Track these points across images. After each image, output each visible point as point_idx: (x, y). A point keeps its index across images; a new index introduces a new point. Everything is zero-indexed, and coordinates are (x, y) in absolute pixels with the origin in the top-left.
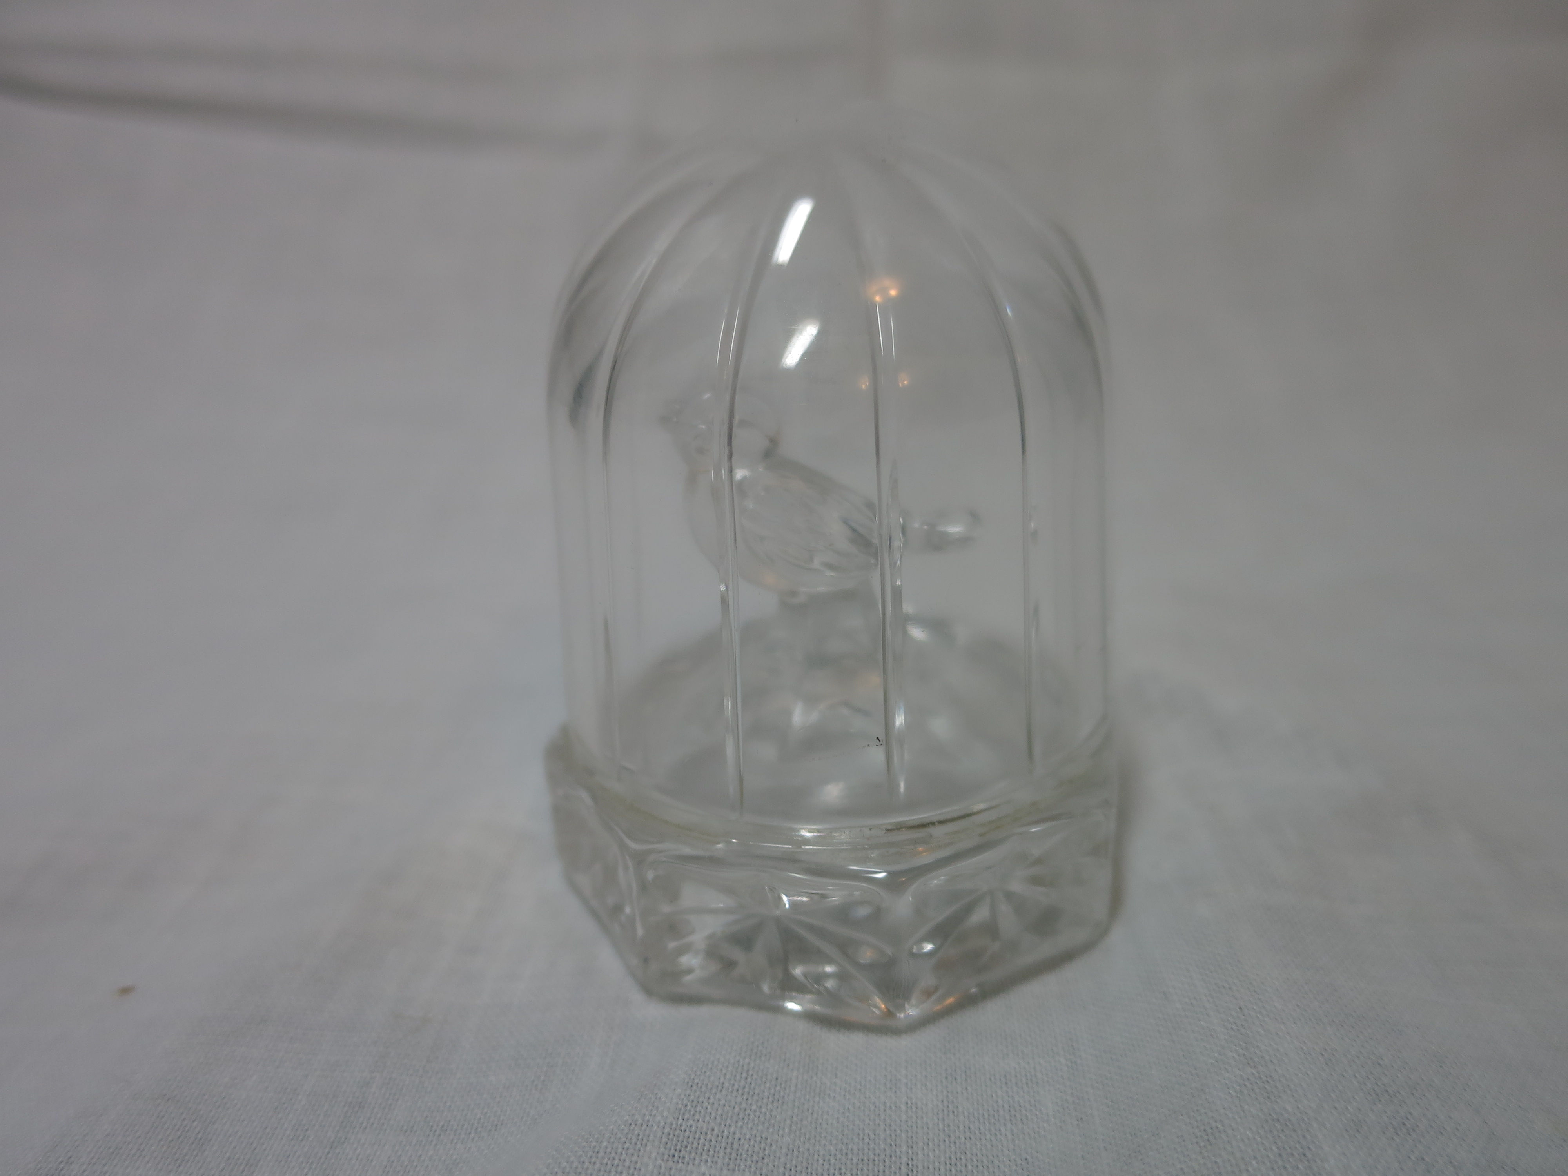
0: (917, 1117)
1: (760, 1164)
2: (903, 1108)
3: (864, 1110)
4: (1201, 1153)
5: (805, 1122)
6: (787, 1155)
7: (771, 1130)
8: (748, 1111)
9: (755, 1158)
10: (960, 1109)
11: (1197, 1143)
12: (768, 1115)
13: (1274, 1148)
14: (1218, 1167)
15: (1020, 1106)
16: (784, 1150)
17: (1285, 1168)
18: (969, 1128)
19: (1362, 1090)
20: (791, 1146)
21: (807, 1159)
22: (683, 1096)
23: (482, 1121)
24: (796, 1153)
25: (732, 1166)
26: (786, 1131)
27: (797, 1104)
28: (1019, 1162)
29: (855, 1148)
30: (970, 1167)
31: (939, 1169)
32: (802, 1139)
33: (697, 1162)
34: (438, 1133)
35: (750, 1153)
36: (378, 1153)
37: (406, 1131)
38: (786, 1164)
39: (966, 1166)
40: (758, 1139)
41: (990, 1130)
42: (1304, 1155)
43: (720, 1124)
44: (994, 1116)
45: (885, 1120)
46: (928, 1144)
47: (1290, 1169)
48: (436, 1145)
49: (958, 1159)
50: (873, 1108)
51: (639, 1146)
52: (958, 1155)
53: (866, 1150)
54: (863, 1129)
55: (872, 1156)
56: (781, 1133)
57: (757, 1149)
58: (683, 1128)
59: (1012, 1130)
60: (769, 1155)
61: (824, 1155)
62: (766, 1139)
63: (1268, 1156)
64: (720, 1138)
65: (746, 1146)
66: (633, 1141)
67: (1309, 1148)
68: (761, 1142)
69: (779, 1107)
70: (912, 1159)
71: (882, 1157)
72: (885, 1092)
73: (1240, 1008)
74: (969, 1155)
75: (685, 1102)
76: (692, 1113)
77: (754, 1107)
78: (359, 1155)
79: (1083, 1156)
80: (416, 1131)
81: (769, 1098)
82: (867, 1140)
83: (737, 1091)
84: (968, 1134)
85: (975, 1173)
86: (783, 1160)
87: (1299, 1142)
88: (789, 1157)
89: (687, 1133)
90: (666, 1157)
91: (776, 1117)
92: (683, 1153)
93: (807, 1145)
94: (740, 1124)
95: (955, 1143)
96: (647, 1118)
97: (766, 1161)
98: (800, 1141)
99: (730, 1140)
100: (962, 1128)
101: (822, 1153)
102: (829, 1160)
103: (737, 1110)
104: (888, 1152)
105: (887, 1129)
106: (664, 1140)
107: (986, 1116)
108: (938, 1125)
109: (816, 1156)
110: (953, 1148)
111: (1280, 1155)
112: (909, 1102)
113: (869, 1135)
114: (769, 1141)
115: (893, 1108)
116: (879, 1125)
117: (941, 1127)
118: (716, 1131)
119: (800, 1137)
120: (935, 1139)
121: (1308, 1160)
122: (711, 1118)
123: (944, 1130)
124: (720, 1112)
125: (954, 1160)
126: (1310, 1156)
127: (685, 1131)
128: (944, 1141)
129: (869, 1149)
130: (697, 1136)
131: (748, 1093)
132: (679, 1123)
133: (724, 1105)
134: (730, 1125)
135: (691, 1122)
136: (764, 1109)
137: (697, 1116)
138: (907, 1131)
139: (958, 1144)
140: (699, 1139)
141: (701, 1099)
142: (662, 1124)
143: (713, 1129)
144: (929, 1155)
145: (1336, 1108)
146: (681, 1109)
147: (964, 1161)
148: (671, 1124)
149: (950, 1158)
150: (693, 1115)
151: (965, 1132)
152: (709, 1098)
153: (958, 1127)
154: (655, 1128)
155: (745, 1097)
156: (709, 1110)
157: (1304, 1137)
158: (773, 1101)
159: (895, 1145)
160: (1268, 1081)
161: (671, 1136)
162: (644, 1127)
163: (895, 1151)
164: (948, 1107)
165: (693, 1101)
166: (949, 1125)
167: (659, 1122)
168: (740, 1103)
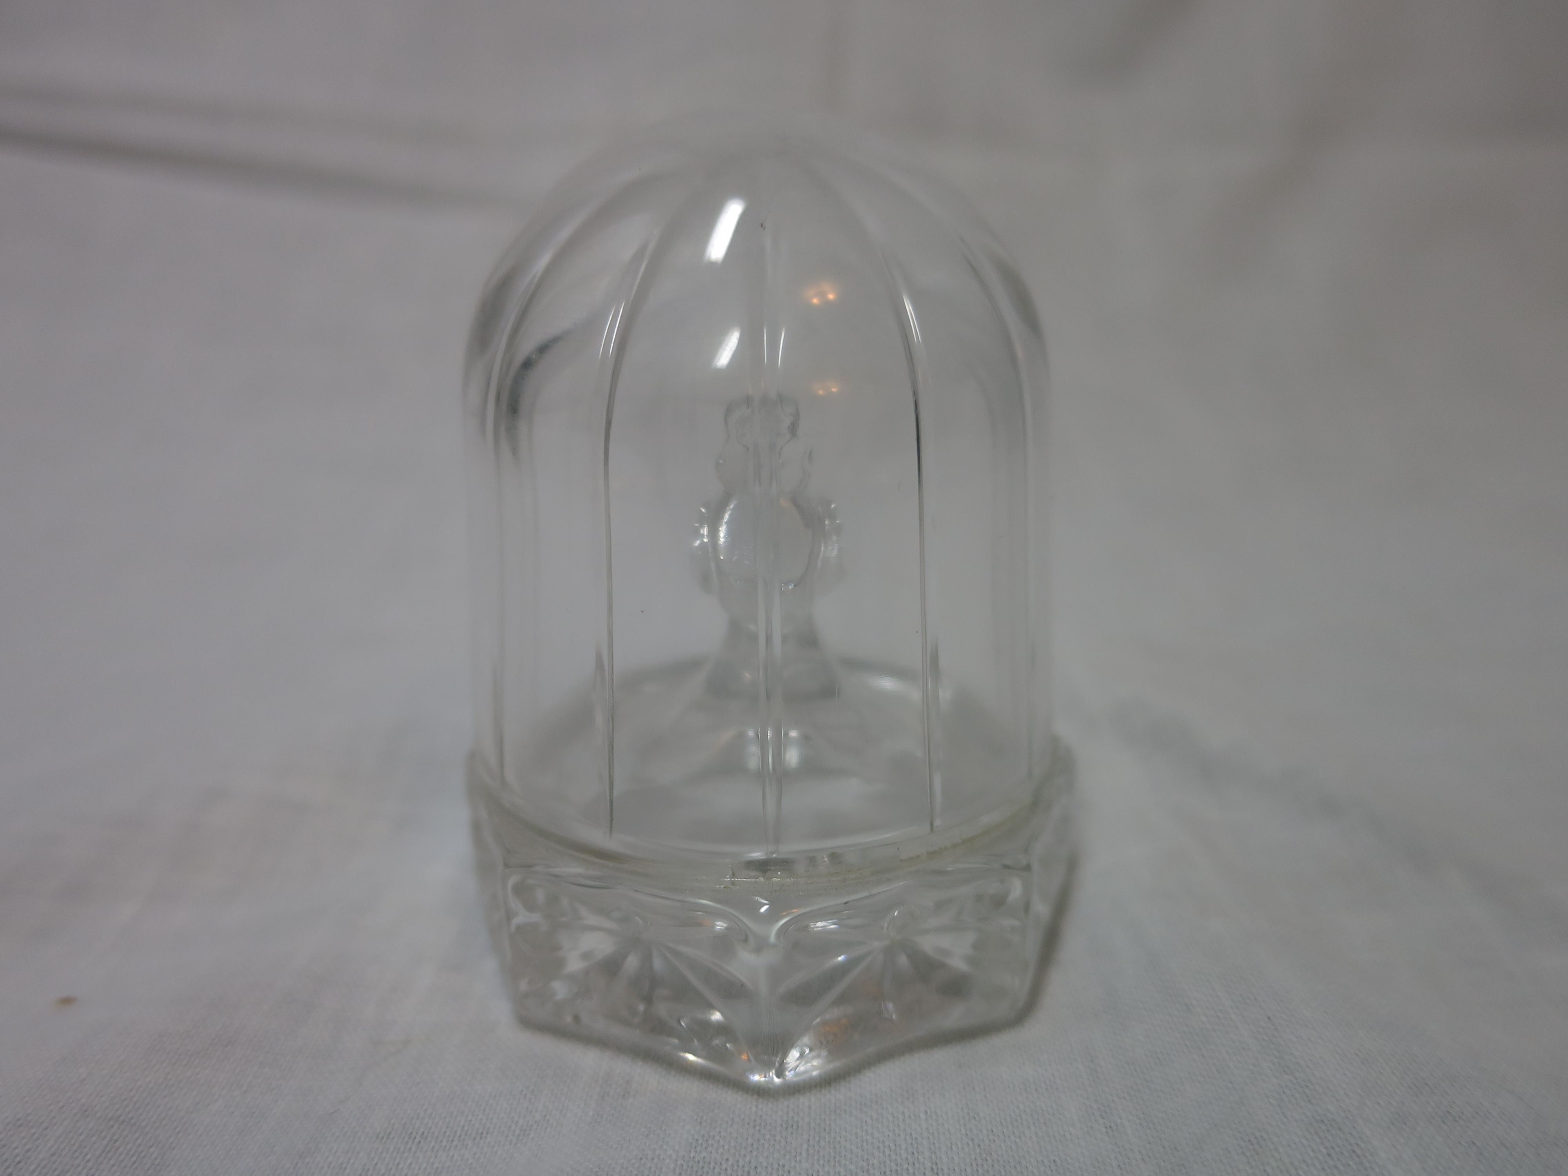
0: (938, 1124)
2: (923, 1116)
3: (882, 1122)
4: (1248, 1163)
5: (822, 1143)
7: (788, 1157)
8: (762, 1141)
10: (982, 1115)
11: (1243, 1153)
12: (783, 1142)
13: (1322, 1149)
15: (1043, 1110)
17: (1336, 1167)
18: (992, 1131)
19: (1402, 1084)
22: (692, 1132)
23: (466, 1128)
26: (804, 1155)
27: (812, 1125)
29: (876, 1161)
30: (997, 1167)
31: (966, 1170)
34: (417, 1140)
36: (352, 1161)
37: (382, 1138)
39: (993, 1166)
40: (776, 1166)
41: (1013, 1133)
42: (1354, 1152)
43: (735, 1155)
44: (1016, 1120)
45: (905, 1129)
46: (952, 1148)
47: (1341, 1168)
48: (415, 1152)
50: (891, 1119)
52: (984, 1156)
53: (888, 1162)
54: (883, 1141)
55: (894, 1167)
59: (1036, 1133)
62: (784, 1166)
63: (1317, 1158)
64: (736, 1168)
67: (1357, 1145)
68: (778, 1170)
71: (905, 1166)
72: (903, 1102)
73: (1269, 1018)
74: (995, 1156)
75: (696, 1137)
76: (704, 1146)
77: (768, 1137)
78: (331, 1163)
80: (393, 1138)
82: (887, 1152)
83: (748, 1124)
84: (992, 1137)
85: (1003, 1173)
87: (1346, 1140)
89: (701, 1164)
91: (791, 1143)
94: (755, 1153)
95: (979, 1146)
96: (658, 1152)
99: (746, 1169)
100: (985, 1132)
103: (750, 1141)
104: (911, 1160)
105: (907, 1138)
107: (1009, 1120)
108: (960, 1130)
110: (978, 1150)
111: (1329, 1155)
112: (928, 1111)
113: (889, 1146)
114: (786, 1168)
115: (913, 1117)
116: (899, 1135)
117: (963, 1132)
118: (731, 1161)
119: (818, 1160)
120: (958, 1143)
121: (1358, 1156)
122: (724, 1149)
123: (967, 1134)
124: (733, 1144)
125: (979, 1161)
126: (1359, 1152)
127: (699, 1162)
128: (968, 1144)
129: (890, 1161)
130: (712, 1166)
131: (760, 1125)
132: (692, 1156)
133: (737, 1138)
134: (744, 1156)
135: (704, 1154)
136: (778, 1138)
137: (710, 1149)
138: (929, 1138)
139: (982, 1147)
140: (714, 1168)
141: (712, 1134)
142: (674, 1157)
143: (727, 1160)
144: (953, 1158)
145: (1378, 1103)
146: (692, 1143)
147: (990, 1161)
148: (684, 1157)
149: (976, 1159)
150: (706, 1148)
151: (988, 1135)
152: (720, 1132)
153: (981, 1131)
154: (667, 1161)
155: (757, 1128)
156: (722, 1143)
157: (1351, 1134)
158: (787, 1128)
159: (918, 1153)
160: (1306, 1086)
161: (685, 1167)
162: (656, 1160)
163: (918, 1158)
164: (969, 1113)
165: (703, 1136)
166: (971, 1130)
167: (671, 1155)
168: (753, 1135)
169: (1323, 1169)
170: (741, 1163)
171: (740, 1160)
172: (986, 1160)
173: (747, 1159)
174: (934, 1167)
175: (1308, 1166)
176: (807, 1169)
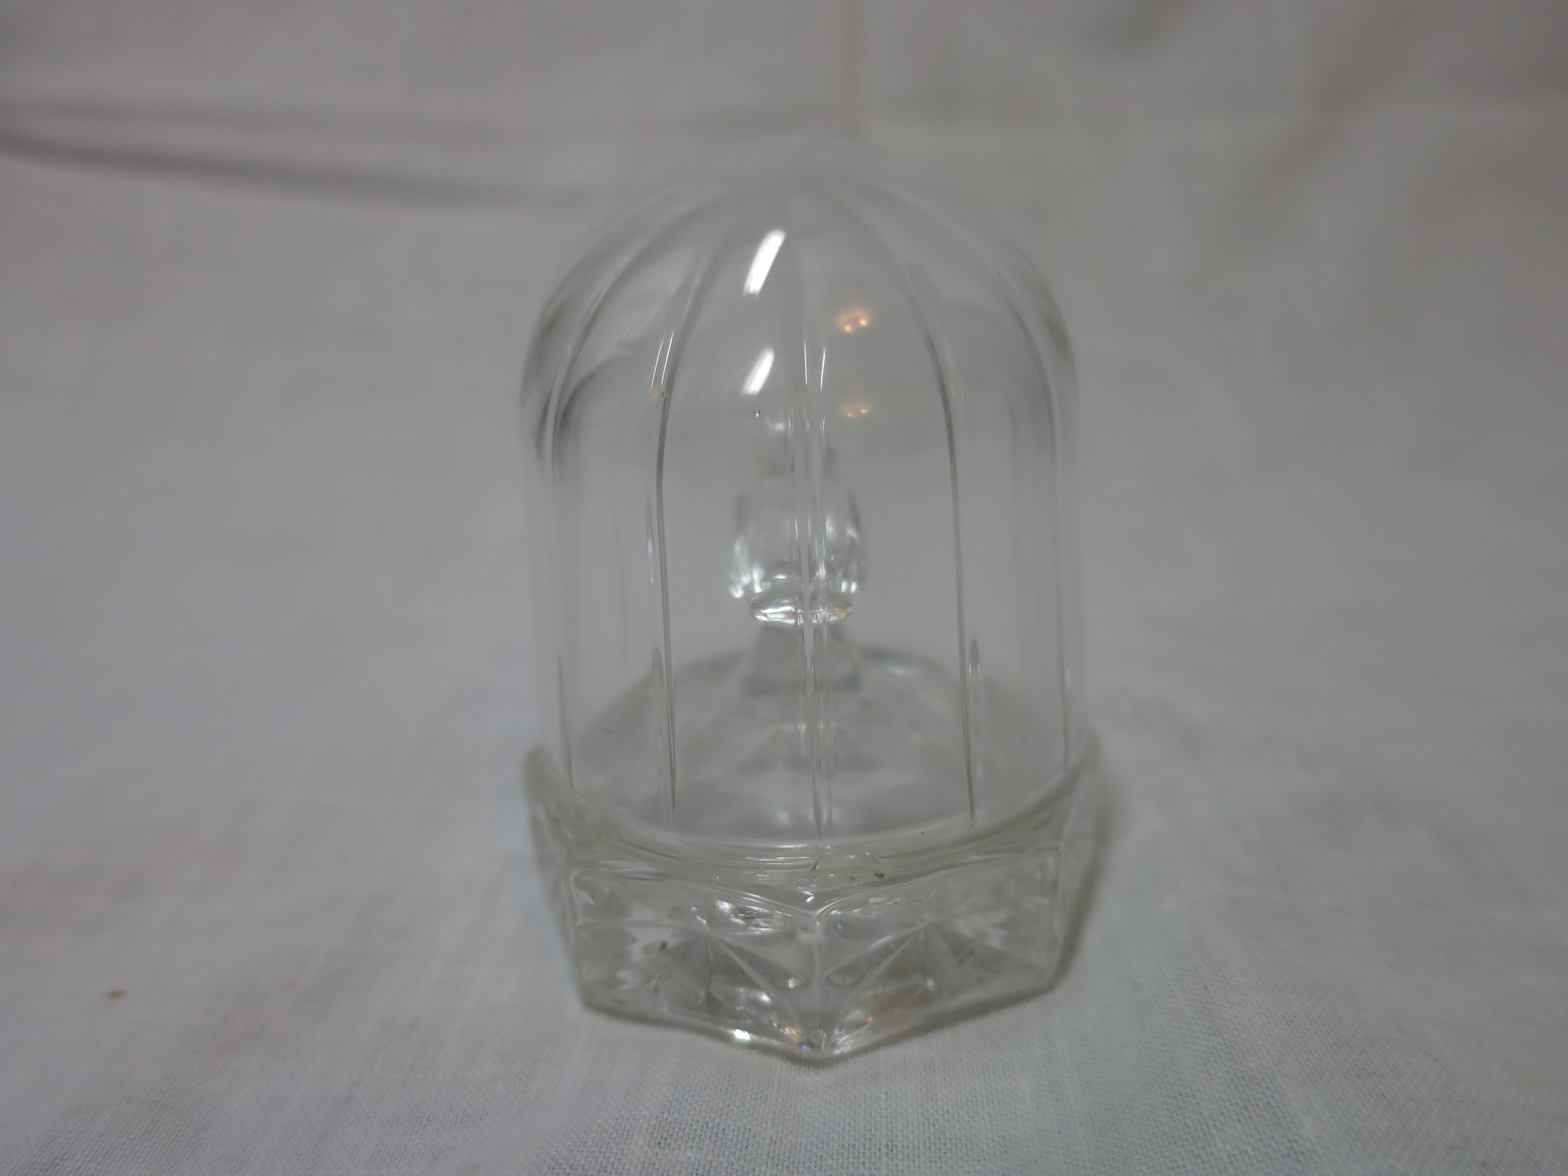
0: (897, 1105)
1: (744, 1151)
2: (883, 1097)
3: (845, 1103)
4: (1172, 1117)
5: (787, 1117)
6: (770, 1145)
7: (754, 1123)
8: (732, 1107)
9: (739, 1146)
10: (939, 1096)
11: (1168, 1109)
12: (751, 1111)
13: (1240, 1102)
14: (1188, 1127)
15: (998, 1092)
16: (768, 1141)
18: (948, 1111)
19: (1323, 1043)
20: (774, 1138)
21: (790, 1150)
22: (668, 1095)
24: (778, 1144)
25: (716, 1152)
26: (770, 1124)
28: (997, 1139)
29: (836, 1136)
30: (949, 1145)
32: (785, 1132)
33: (683, 1148)
35: (734, 1141)
38: (769, 1153)
39: (945, 1144)
40: (742, 1130)
41: (968, 1113)
42: (1269, 1104)
43: (705, 1117)
44: (972, 1101)
45: (865, 1109)
46: (907, 1127)
47: (1256, 1118)
49: (937, 1139)
51: (625, 1136)
52: (938, 1135)
53: (847, 1137)
54: (845, 1119)
55: (852, 1142)
56: (764, 1126)
57: (741, 1138)
58: (669, 1121)
59: (989, 1113)
60: (753, 1145)
61: (806, 1146)
62: (750, 1130)
63: (1234, 1110)
64: (705, 1129)
65: (731, 1136)
66: (620, 1132)
67: (1273, 1097)
68: (744, 1133)
69: (762, 1103)
70: (892, 1141)
71: (862, 1141)
73: (1205, 987)
74: (948, 1135)
75: (671, 1099)
76: (677, 1108)
77: (738, 1104)
79: (1059, 1131)
81: (751, 1096)
82: (847, 1128)
83: (721, 1090)
84: (947, 1117)
86: (766, 1149)
87: (1263, 1093)
88: (772, 1147)
89: (673, 1125)
90: (652, 1144)
91: (759, 1112)
92: (669, 1141)
93: (789, 1138)
94: (723, 1117)
95: (934, 1125)
96: (633, 1113)
97: (749, 1149)
98: (783, 1133)
99: (715, 1131)
100: (940, 1112)
101: (804, 1144)
102: (811, 1150)
104: (868, 1137)
105: (867, 1117)
106: (650, 1130)
107: (964, 1101)
108: (917, 1110)
109: (798, 1147)
110: (932, 1129)
111: (1245, 1107)
112: (889, 1092)
113: (849, 1123)
114: (752, 1132)
115: (873, 1098)
116: (859, 1114)
117: (920, 1111)
118: (701, 1123)
119: (783, 1130)
120: (914, 1122)
121: (1272, 1108)
122: (695, 1112)
123: (923, 1114)
124: (704, 1107)
125: (933, 1140)
126: (1274, 1104)
127: (670, 1123)
128: (923, 1124)
129: (849, 1136)
130: (682, 1127)
131: (732, 1092)
132: (665, 1116)
133: (708, 1102)
134: (714, 1118)
135: (676, 1116)
136: (747, 1106)
137: (682, 1111)
138: (887, 1117)
139: (937, 1126)
140: (684, 1129)
141: (686, 1097)
142: (648, 1117)
143: (698, 1121)
144: (908, 1136)
145: (1297, 1060)
146: (666, 1105)
147: (943, 1140)
148: (657, 1117)
149: (929, 1137)
150: (679, 1110)
151: (944, 1115)
152: (693, 1096)
153: (937, 1111)
154: (641, 1121)
155: (729, 1095)
156: (694, 1106)
157: (1268, 1088)
158: (756, 1099)
159: (875, 1130)
160: (1232, 1046)
161: (657, 1127)
162: (631, 1120)
163: (875, 1135)
164: (927, 1094)
165: (678, 1099)
166: (927, 1110)
167: (645, 1116)
168: (724, 1101)
169: (1239, 1120)
170: (710, 1125)
171: (710, 1122)
172: (939, 1138)
173: (716, 1122)
174: (890, 1144)
175: (1225, 1117)
176: (771, 1136)
